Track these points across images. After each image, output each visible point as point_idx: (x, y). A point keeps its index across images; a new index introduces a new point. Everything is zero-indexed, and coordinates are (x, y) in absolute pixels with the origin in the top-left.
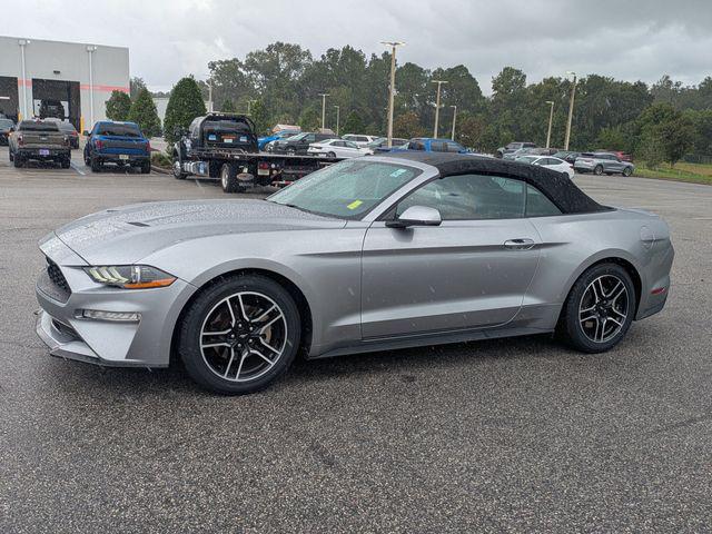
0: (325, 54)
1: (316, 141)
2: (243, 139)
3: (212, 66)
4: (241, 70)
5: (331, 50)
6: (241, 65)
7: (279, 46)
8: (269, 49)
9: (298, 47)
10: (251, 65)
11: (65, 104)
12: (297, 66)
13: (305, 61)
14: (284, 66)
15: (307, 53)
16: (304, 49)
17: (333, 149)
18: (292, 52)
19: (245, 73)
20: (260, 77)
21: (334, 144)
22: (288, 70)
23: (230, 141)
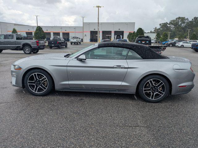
0: (193, 18)
1: (179, 42)
2: (147, 42)
3: (160, 25)
4: (168, 25)
5: (195, 17)
6: (168, 24)
7: (179, 18)
8: (176, 19)
9: (184, 17)
10: (171, 23)
11: (121, 36)
12: (184, 23)
13: (187, 21)
14: (180, 23)
15: (187, 19)
16: (186, 18)
17: (183, 44)
18: (183, 19)
19: (169, 26)
20: (173, 26)
21: (184, 43)
22: (181, 24)
23: (144, 42)
